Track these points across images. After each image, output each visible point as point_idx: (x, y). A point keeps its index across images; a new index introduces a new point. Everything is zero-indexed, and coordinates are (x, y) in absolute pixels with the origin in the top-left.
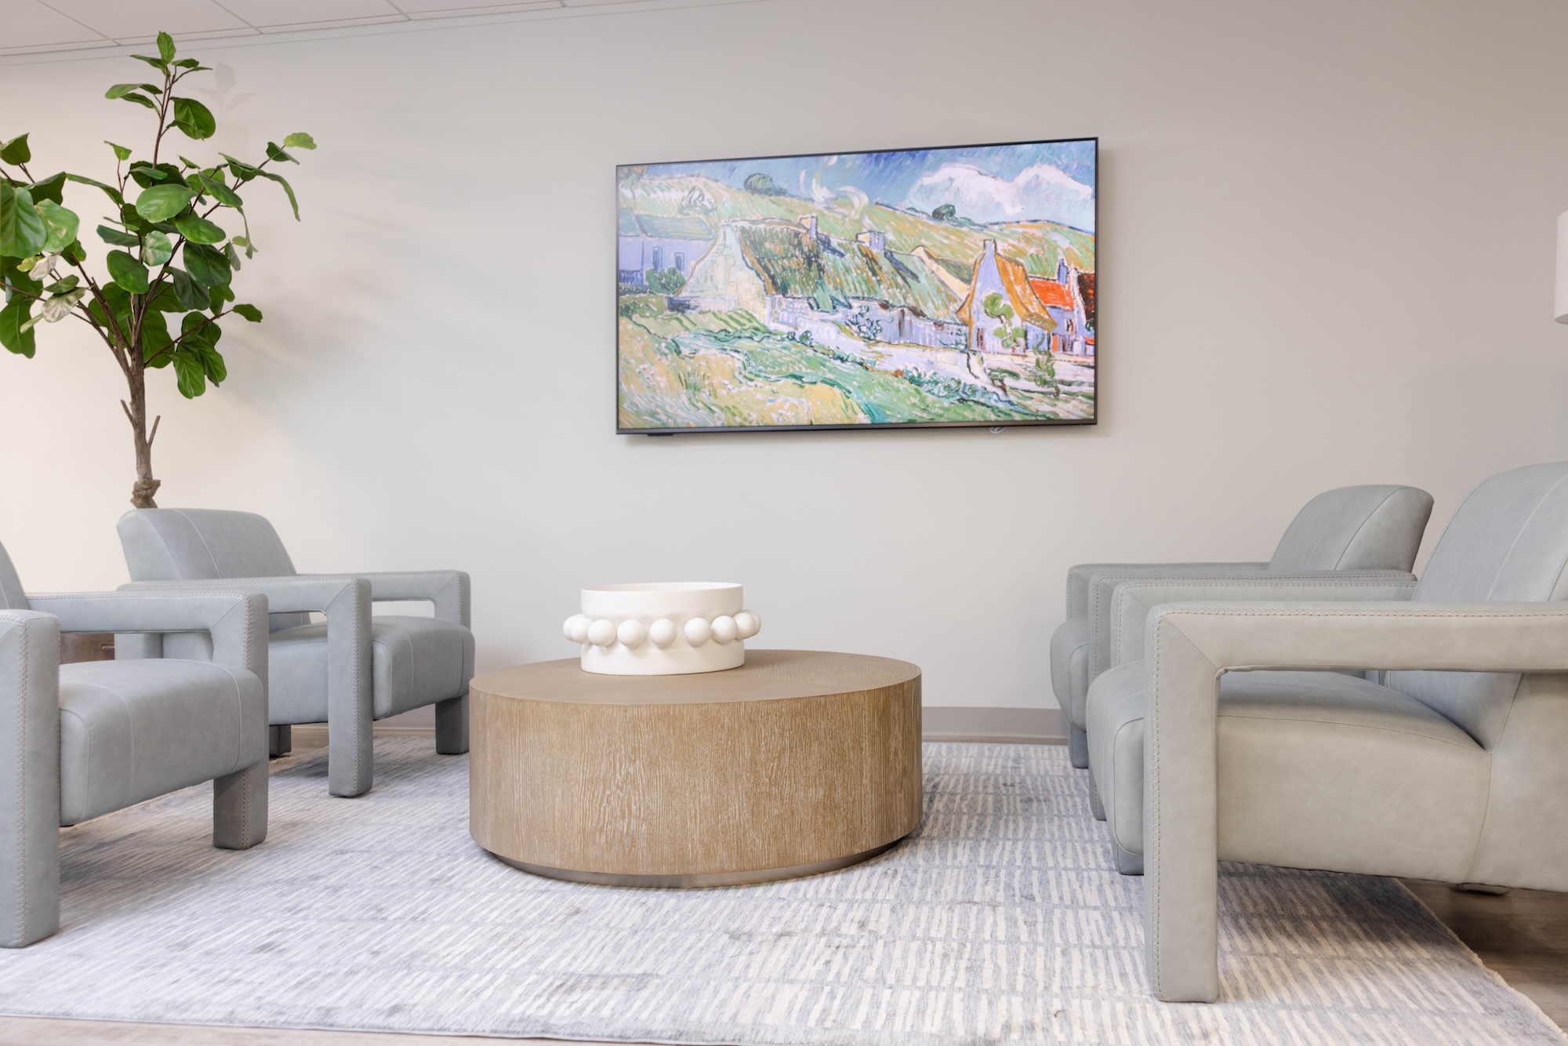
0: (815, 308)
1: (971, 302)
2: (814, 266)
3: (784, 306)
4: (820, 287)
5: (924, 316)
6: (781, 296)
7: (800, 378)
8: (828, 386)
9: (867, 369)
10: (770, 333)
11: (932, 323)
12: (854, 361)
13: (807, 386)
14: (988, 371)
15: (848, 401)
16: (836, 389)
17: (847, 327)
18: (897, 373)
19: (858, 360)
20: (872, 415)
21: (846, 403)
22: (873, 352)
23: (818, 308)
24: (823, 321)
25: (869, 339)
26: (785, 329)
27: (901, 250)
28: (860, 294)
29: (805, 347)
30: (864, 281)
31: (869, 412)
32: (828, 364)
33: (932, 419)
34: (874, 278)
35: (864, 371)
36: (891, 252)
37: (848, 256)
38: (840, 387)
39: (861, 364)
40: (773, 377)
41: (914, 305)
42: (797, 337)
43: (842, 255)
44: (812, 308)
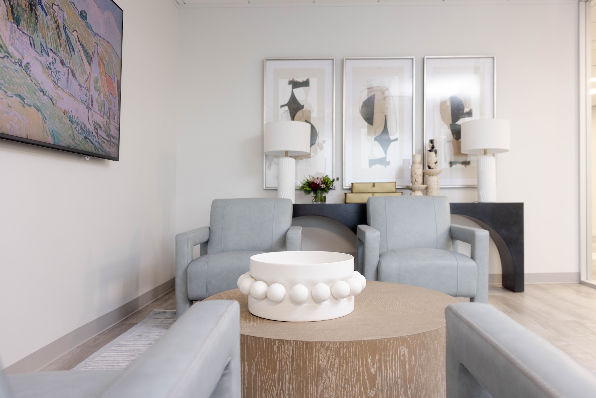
0: (33, 47)
1: (90, 78)
2: (33, 13)
3: (17, 36)
4: (35, 31)
5: (76, 78)
6: (16, 26)
7: (23, 99)
8: (36, 110)
9: (53, 104)
10: (9, 54)
11: (78, 84)
12: (48, 96)
13: (27, 107)
14: (94, 122)
15: (45, 125)
16: (39, 114)
17: (46, 69)
18: (65, 112)
19: (50, 97)
20: (54, 139)
21: (44, 126)
22: (56, 93)
23: (34, 47)
24: (37, 59)
25: (55, 82)
26: (17, 56)
27: (69, 29)
28: (53, 49)
29: (27, 75)
30: (55, 39)
31: (53, 136)
32: (37, 93)
33: (76, 147)
34: (58, 40)
35: (52, 105)
36: (66, 27)
37: (49, 16)
38: (42, 114)
39: (51, 99)
40: (9, 93)
41: (73, 69)
42: (23, 65)
43: (46, 15)
44: (31, 46)
